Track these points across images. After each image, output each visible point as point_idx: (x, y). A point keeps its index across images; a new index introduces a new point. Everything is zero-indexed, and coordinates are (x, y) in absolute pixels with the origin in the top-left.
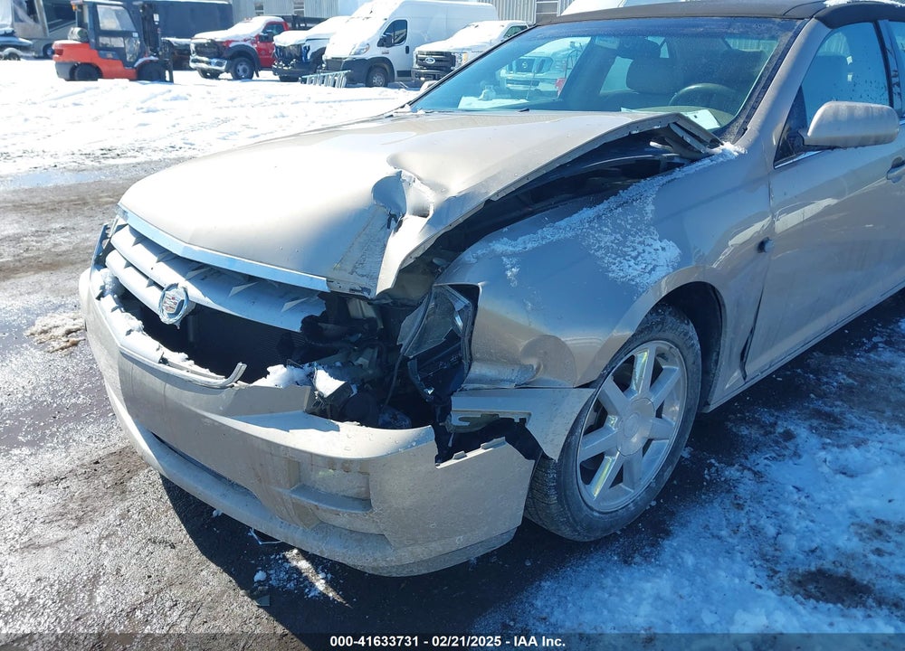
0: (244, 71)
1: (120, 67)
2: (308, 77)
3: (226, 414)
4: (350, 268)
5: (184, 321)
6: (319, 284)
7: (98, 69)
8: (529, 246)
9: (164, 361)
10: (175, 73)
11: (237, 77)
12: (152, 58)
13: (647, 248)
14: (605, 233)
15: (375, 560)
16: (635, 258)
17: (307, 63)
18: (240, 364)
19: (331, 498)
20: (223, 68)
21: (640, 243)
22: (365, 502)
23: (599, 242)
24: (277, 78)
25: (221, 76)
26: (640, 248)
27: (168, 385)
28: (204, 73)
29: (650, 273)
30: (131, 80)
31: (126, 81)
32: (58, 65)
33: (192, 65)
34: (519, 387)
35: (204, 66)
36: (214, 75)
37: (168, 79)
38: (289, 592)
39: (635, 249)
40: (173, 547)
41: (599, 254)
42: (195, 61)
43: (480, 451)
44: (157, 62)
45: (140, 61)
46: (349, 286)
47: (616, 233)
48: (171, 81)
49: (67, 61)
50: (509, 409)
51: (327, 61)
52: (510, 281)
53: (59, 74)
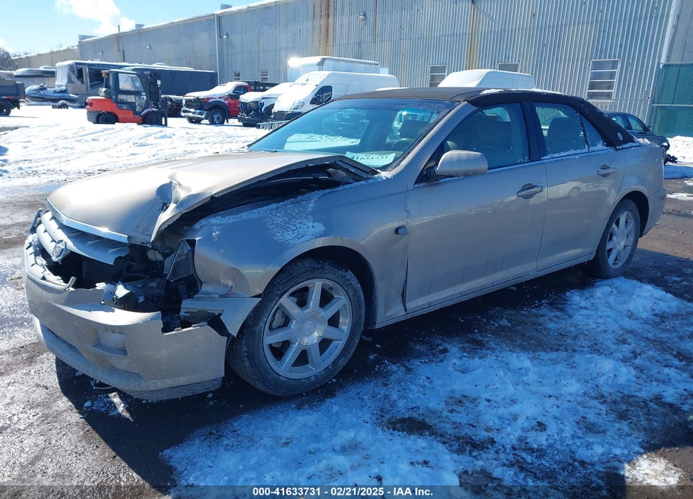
0: (218, 118)
1: (131, 115)
2: (261, 124)
3: (64, 305)
4: (141, 231)
5: (63, 260)
6: (123, 238)
7: (116, 116)
8: (230, 221)
9: (44, 278)
10: (169, 120)
11: (212, 123)
12: (154, 109)
13: (303, 226)
14: (279, 217)
15: (135, 387)
16: (293, 231)
17: (262, 114)
18: (73, 277)
19: (110, 350)
20: (204, 116)
21: (300, 223)
22: (124, 351)
23: (273, 221)
24: (241, 124)
25: (202, 122)
26: (298, 226)
27: (43, 291)
28: (191, 120)
29: (299, 238)
30: (139, 124)
31: (134, 125)
32: (89, 113)
33: (182, 114)
34: (221, 296)
35: (191, 114)
36: (198, 121)
37: (163, 123)
38: (102, 412)
39: (295, 226)
40: (47, 388)
41: (271, 227)
42: (185, 111)
43: (191, 328)
44: (157, 112)
45: (146, 111)
46: (141, 241)
47: (285, 217)
48: (166, 125)
49: (95, 110)
50: (212, 308)
51: (275, 113)
52: (213, 238)
53: (89, 119)
